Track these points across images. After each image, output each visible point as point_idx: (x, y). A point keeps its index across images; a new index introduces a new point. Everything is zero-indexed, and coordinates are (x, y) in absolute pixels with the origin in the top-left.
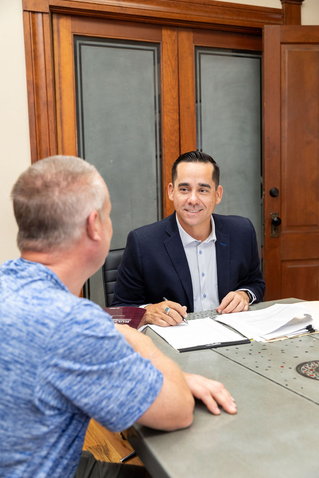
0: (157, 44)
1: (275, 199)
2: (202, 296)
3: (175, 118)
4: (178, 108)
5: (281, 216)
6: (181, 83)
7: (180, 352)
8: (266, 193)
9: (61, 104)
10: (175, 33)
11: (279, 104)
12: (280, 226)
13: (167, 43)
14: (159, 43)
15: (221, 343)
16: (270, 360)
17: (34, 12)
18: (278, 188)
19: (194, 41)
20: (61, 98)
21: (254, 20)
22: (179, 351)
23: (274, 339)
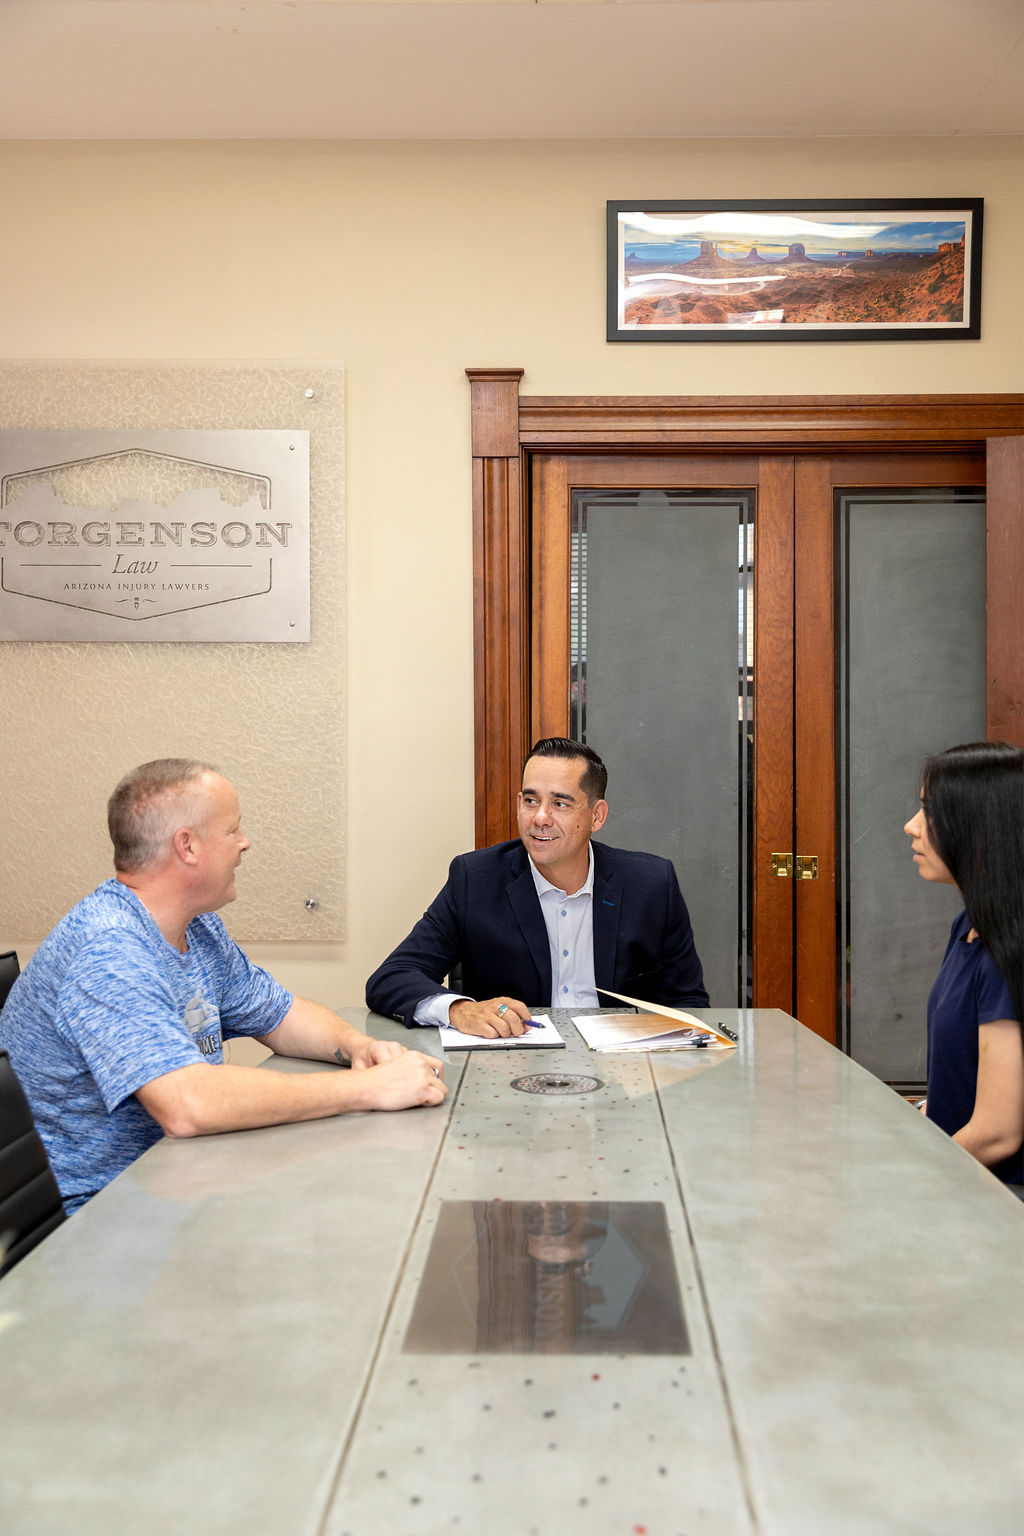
0: (749, 492)
2: (561, 989)
3: (784, 637)
4: (791, 617)
10: (789, 467)
13: (769, 488)
14: (752, 491)
17: (490, 458)
19: (832, 478)
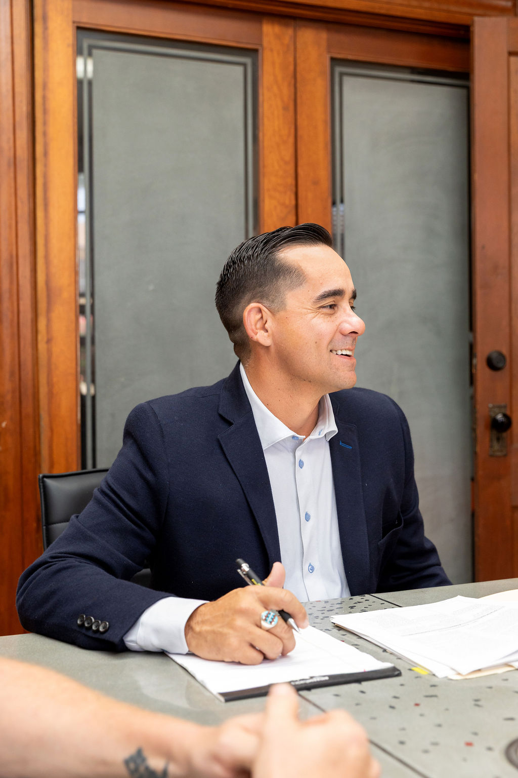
0: (253, 52)
1: (499, 373)
2: (306, 567)
3: (287, 202)
4: (294, 182)
5: (511, 411)
6: (300, 133)
7: (227, 701)
8: (480, 362)
9: (46, 165)
10: (290, 32)
11: (505, 177)
12: (509, 432)
13: (272, 50)
14: (255, 51)
15: (330, 677)
16: (440, 726)
18: (505, 351)
19: (329, 47)
20: (46, 154)
21: (453, 8)
22: (222, 699)
23: (479, 670)
